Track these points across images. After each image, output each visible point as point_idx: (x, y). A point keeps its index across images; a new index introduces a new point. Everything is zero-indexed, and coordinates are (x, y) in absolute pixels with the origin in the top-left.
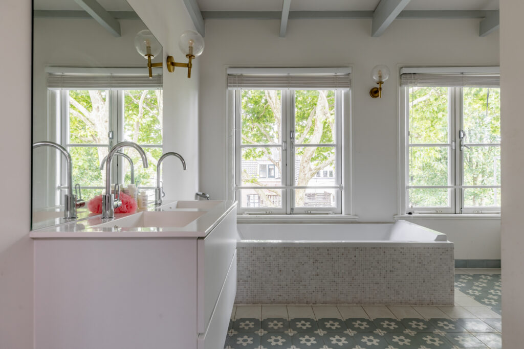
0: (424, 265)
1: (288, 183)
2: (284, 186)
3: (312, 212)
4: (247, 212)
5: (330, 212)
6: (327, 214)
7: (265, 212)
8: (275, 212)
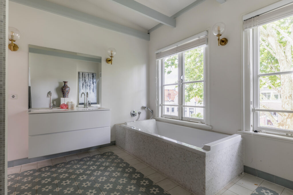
0: (187, 162)
1: (181, 104)
2: (179, 105)
3: (190, 120)
4: (164, 117)
5: (199, 122)
6: (197, 123)
7: (170, 118)
8: (175, 118)
